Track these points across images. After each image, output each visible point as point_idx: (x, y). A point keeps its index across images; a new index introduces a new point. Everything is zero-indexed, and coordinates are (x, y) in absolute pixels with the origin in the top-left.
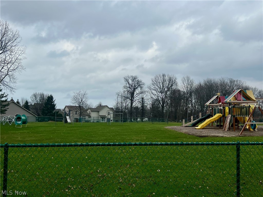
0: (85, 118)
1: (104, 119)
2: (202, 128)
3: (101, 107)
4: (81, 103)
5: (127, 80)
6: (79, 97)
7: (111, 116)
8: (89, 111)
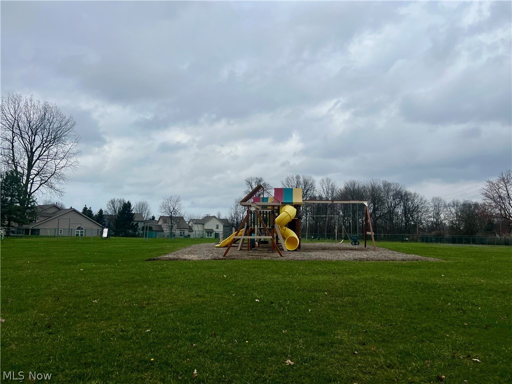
1: (211, 233)
2: (224, 245)
3: (208, 218)
4: (173, 213)
5: (249, 183)
6: (170, 205)
7: (221, 230)
8: (191, 223)
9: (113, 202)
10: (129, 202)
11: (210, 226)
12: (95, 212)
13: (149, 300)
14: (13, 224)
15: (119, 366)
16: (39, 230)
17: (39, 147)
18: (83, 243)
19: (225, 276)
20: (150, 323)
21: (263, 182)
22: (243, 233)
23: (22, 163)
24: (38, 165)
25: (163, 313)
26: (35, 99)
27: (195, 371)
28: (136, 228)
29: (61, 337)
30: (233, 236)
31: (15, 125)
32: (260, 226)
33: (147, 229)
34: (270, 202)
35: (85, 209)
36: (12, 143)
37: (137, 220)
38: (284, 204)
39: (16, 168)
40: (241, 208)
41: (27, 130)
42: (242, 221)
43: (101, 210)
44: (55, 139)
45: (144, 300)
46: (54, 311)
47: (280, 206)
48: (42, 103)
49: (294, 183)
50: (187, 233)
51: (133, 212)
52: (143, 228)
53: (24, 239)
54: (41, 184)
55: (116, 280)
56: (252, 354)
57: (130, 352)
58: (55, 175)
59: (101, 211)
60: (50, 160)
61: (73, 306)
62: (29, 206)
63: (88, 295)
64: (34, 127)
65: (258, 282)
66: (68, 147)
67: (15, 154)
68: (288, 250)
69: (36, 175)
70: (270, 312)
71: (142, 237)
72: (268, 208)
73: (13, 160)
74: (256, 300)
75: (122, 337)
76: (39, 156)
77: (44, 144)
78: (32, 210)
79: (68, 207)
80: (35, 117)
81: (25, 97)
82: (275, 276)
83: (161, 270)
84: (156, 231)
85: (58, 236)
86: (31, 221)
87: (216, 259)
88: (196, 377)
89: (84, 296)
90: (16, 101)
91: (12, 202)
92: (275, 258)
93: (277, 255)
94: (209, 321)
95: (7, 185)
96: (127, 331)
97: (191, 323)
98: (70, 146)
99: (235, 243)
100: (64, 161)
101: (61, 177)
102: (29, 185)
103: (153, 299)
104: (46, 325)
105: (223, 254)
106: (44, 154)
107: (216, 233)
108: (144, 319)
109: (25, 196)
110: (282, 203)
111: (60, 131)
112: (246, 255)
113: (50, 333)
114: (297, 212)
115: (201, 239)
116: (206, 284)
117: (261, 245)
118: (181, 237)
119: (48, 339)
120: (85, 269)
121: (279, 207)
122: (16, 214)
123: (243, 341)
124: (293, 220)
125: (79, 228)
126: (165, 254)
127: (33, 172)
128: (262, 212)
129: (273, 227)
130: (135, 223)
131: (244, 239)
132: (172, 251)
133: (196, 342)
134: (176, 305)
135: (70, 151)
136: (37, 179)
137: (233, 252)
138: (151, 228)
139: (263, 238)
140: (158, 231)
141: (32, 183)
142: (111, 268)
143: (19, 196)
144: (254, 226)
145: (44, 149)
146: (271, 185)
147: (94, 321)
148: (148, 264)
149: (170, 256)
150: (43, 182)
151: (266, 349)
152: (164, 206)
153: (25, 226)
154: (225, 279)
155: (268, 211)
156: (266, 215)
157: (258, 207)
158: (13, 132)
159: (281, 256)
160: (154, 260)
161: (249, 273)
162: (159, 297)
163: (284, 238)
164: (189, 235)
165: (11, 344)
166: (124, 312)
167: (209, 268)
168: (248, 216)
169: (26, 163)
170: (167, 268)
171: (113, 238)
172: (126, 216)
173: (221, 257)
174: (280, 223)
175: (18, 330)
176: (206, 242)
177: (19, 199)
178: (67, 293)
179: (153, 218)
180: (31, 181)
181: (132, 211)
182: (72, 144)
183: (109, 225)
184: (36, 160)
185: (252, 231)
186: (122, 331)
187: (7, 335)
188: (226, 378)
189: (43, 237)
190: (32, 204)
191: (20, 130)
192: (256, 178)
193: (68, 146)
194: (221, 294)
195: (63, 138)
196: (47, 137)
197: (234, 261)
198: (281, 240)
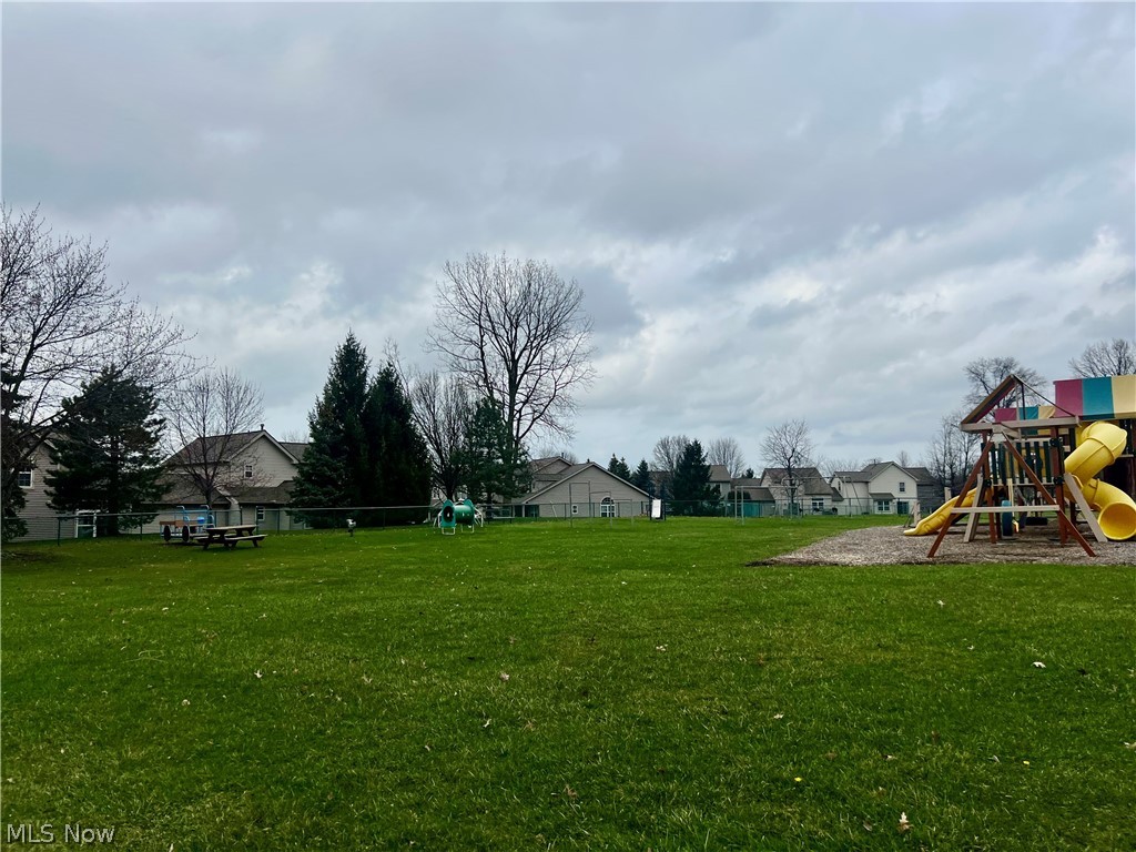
0: (821, 504)
1: (887, 503)
2: (925, 530)
3: (876, 469)
4: (792, 459)
5: (977, 375)
6: (784, 442)
7: (911, 494)
8: (836, 480)
9: (664, 445)
10: (696, 442)
11: (884, 484)
12: (633, 467)
13: (769, 650)
14: (496, 497)
15: (730, 785)
16: (537, 507)
17: (524, 349)
18: (617, 531)
19: (941, 602)
20: (780, 702)
21: (1017, 369)
22: (976, 499)
23: (500, 383)
24: (527, 382)
25: (807, 681)
26: (511, 258)
27: (904, 817)
28: (718, 497)
29: (609, 716)
30: (948, 507)
31: (483, 312)
32: (1022, 481)
33: (739, 497)
34: (1044, 418)
35: (614, 462)
36: (481, 348)
37: (717, 479)
38: (1088, 420)
39: (491, 392)
40: (959, 440)
41: (502, 319)
42: (965, 470)
43: (643, 462)
44: (549, 329)
45: (760, 650)
46: (589, 663)
47: (1076, 425)
48: (523, 264)
49: (1109, 364)
50: (828, 503)
51: (707, 463)
52: (731, 496)
53: (517, 525)
54: (534, 420)
55: (694, 605)
56: (1046, 794)
57: (748, 759)
58: (555, 400)
59: (644, 465)
60: (544, 371)
61: (622, 655)
62: (518, 462)
63: (646, 636)
64: (513, 313)
65: (1035, 618)
66: (573, 343)
67: (487, 367)
68: (1109, 540)
69: (524, 403)
70: (1081, 696)
71: (731, 514)
72: (1040, 432)
73: (485, 380)
74: (1037, 664)
75: (726, 725)
76: (527, 367)
77: (532, 342)
78: (524, 470)
79: (582, 461)
80: (514, 294)
81: (493, 257)
82: (1082, 606)
83: (785, 586)
84: (759, 501)
85: (571, 518)
86: (524, 491)
87: (910, 563)
88: (907, 831)
89: (639, 637)
90: (479, 265)
91: (490, 457)
92: (1073, 559)
93: (1077, 551)
94: (917, 704)
95: (480, 426)
96: (735, 714)
97: (874, 708)
98: (576, 340)
99: (953, 524)
100: (569, 371)
101: (567, 404)
102: (515, 424)
103: (779, 650)
104: (579, 690)
105: (927, 552)
106: (535, 362)
107: (899, 503)
108: (765, 692)
109: (511, 444)
110: (1081, 418)
111: (557, 313)
112: (991, 555)
113: (590, 706)
114: (1128, 438)
115: (865, 518)
116: (895, 620)
117: (1028, 528)
118: (816, 513)
119: (587, 718)
120: (630, 583)
121: (1072, 429)
122: (498, 479)
123: (1016, 760)
124: (1119, 460)
125: (607, 500)
126: (787, 551)
127: (520, 397)
128: (1023, 446)
129: (1060, 482)
130: (713, 486)
131: (978, 516)
132: (800, 546)
133: (895, 750)
134: (832, 665)
135: (578, 351)
136: (527, 410)
137: (951, 546)
138: (747, 496)
139: (1030, 509)
140: (764, 502)
141: (519, 420)
142: (680, 580)
143: (501, 444)
144: (1004, 482)
145: (533, 352)
146: (1039, 374)
147: (666, 689)
148: (753, 572)
149: (800, 556)
150: (537, 414)
151: (1084, 784)
152: (771, 447)
153: (515, 501)
154: (943, 611)
155: (1041, 441)
156: (1038, 452)
157: (1013, 434)
158: (481, 327)
159: (1091, 554)
160: (765, 564)
161: (1003, 596)
162: (790, 646)
163: (1095, 509)
164: (835, 510)
165: (526, 722)
166: (720, 673)
167: (899, 583)
168: (984, 458)
169: (507, 382)
170: (796, 581)
171: (673, 518)
172: (692, 471)
173: (922, 557)
174: (1079, 470)
175: (533, 696)
176: (878, 524)
177: (501, 451)
178: (606, 628)
179: (750, 474)
180: (518, 416)
181: (704, 460)
182: (579, 336)
183: (662, 491)
184: (522, 375)
185: (1000, 496)
186: (724, 713)
187: (517, 704)
188: (983, 844)
189: (545, 520)
190: (523, 457)
191: (490, 321)
192: (996, 361)
193: (574, 341)
194: (939, 644)
195: (564, 326)
196: (536, 328)
197: (957, 566)
198: (1086, 514)
